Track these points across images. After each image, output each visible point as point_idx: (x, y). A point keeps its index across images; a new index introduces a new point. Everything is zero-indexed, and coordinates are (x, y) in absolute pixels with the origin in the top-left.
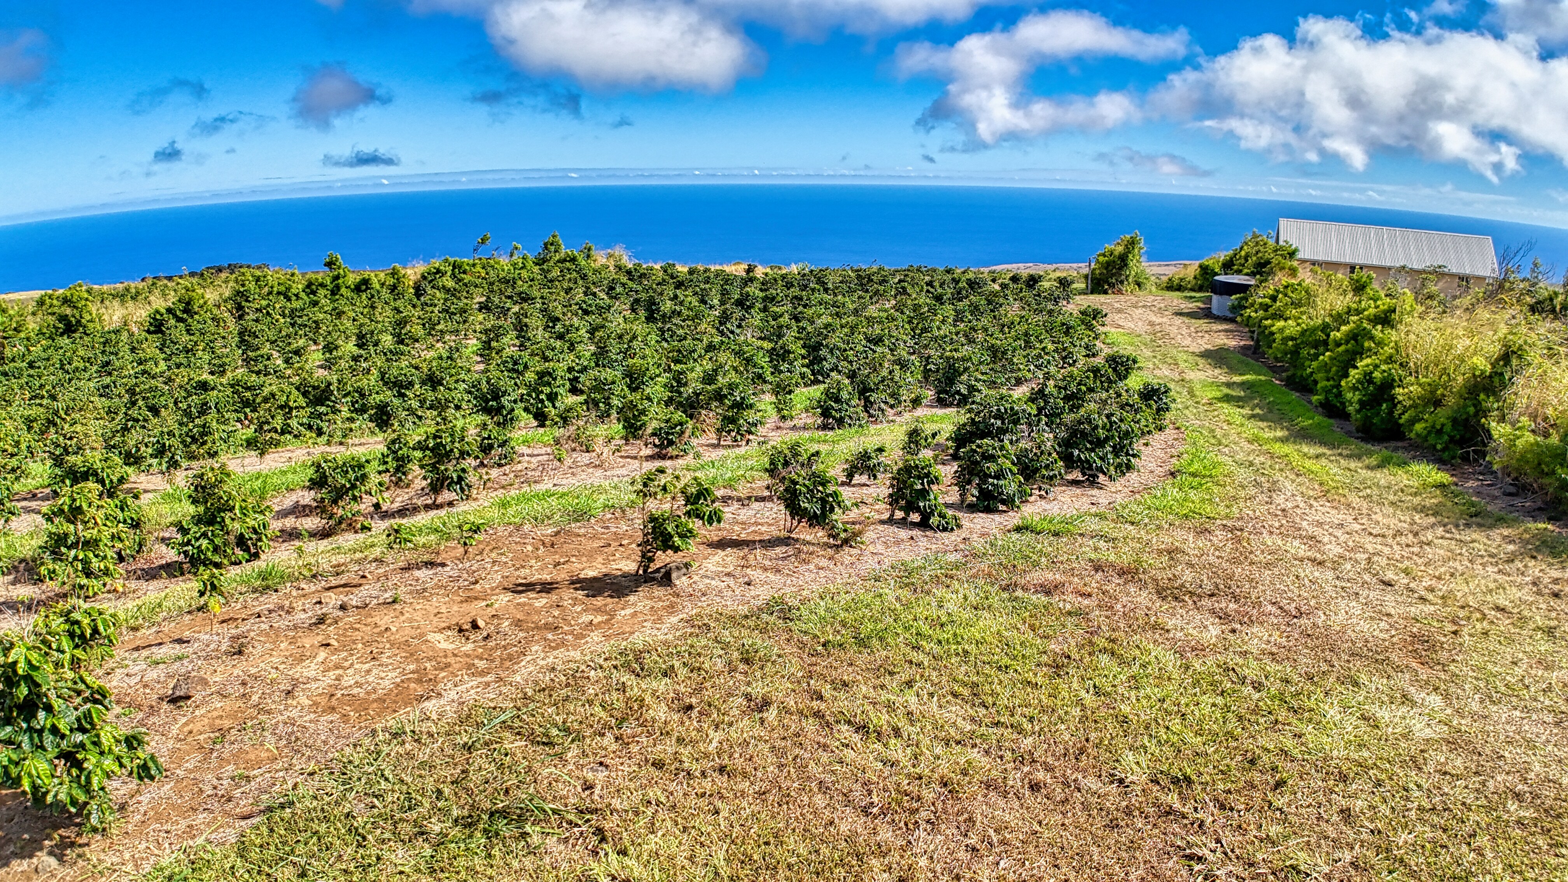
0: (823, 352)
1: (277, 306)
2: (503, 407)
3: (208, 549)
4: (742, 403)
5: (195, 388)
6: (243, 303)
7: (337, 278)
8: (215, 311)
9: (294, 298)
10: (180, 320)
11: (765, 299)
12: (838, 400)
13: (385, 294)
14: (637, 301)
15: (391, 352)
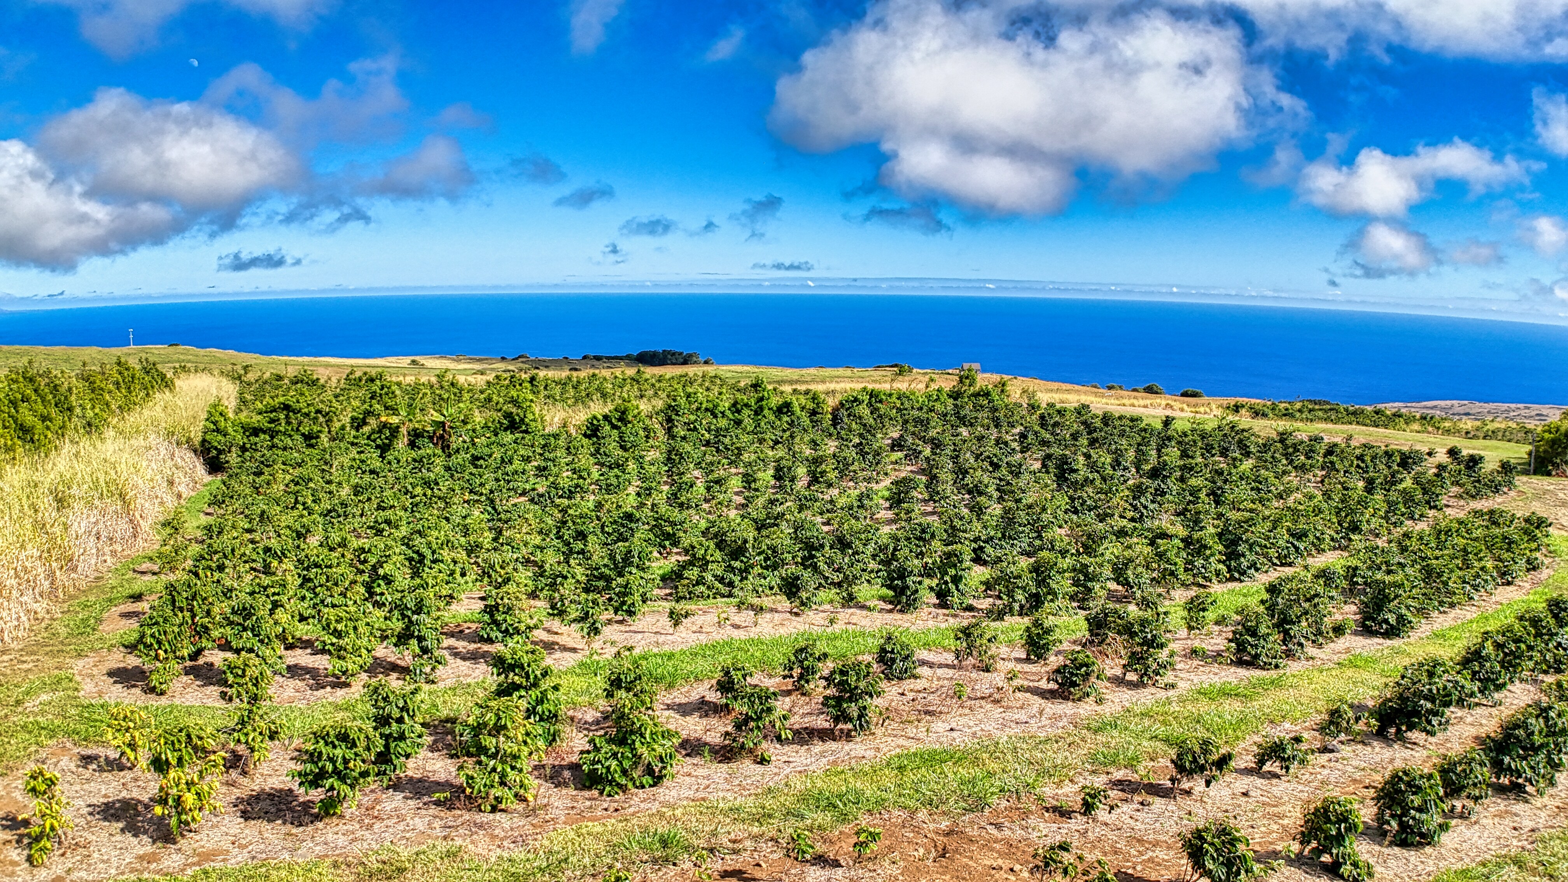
0: (1242, 548)
1: (704, 422)
2: (908, 587)
3: (616, 771)
4: (1153, 641)
5: (622, 518)
6: (674, 417)
7: (761, 399)
8: (647, 422)
9: (720, 415)
10: (614, 427)
11: (1183, 468)
12: (1254, 633)
13: (806, 421)
14: (1048, 457)
15: (806, 498)
